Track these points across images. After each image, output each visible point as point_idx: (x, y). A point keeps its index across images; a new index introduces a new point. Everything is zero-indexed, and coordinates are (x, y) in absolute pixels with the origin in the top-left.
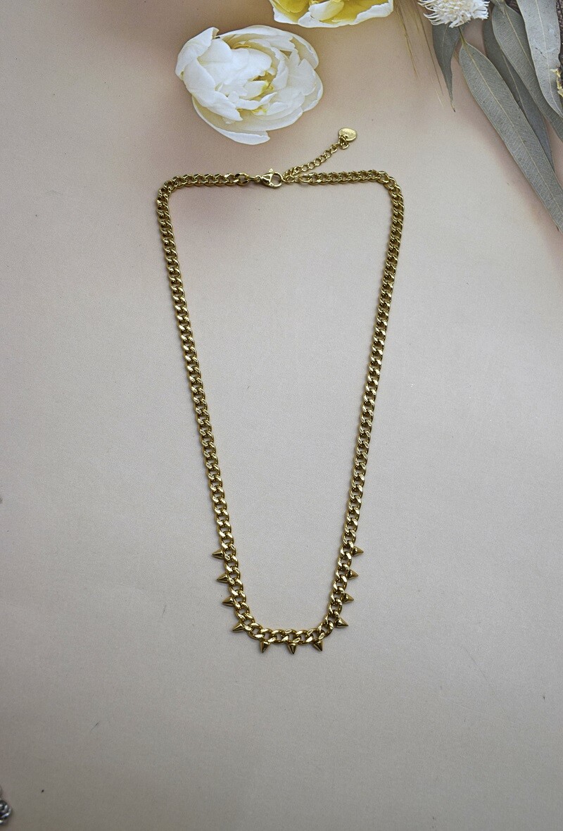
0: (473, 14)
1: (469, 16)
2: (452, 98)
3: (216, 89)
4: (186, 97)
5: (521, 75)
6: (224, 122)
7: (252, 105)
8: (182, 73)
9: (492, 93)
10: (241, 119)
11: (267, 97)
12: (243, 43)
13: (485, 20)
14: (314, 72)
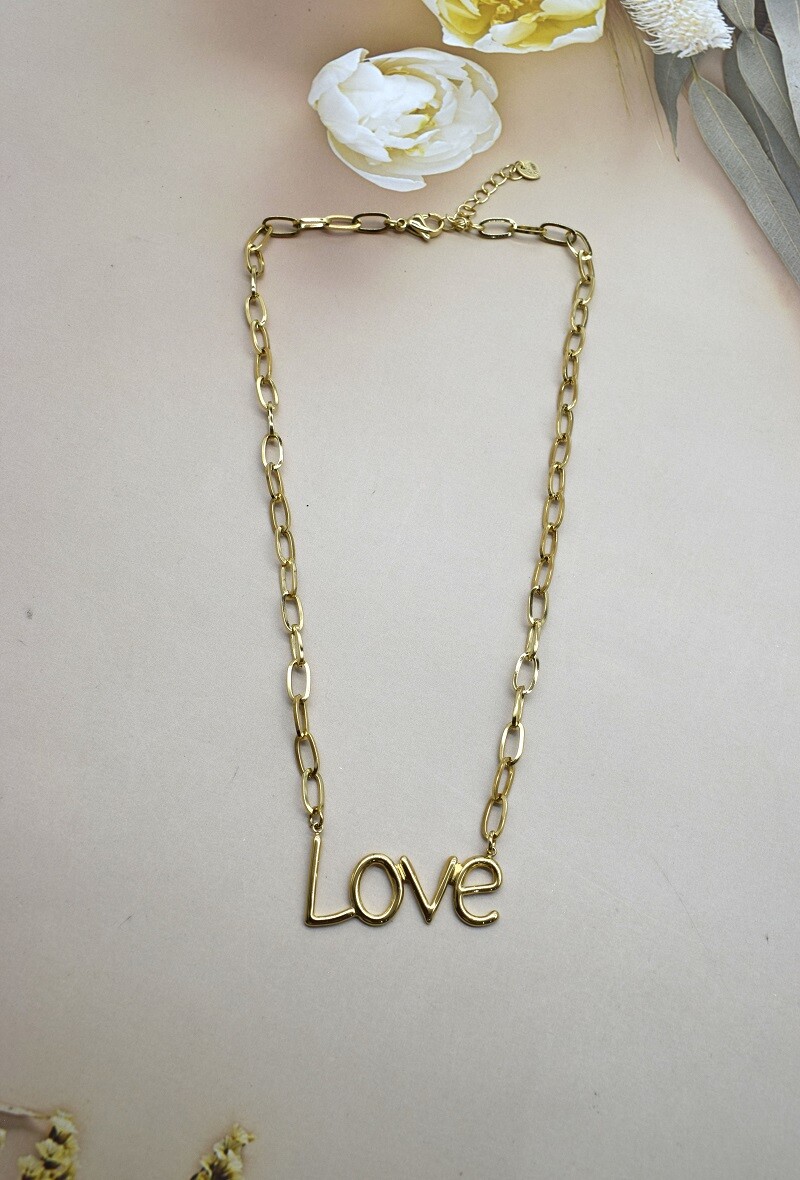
0: (711, 43)
1: (705, 44)
2: (675, 145)
3: (360, 122)
4: (320, 131)
5: (774, 120)
6: (367, 163)
7: (405, 144)
8: (317, 102)
9: (731, 139)
10: (390, 160)
11: (426, 135)
12: (399, 68)
13: (727, 50)
14: (491, 106)
